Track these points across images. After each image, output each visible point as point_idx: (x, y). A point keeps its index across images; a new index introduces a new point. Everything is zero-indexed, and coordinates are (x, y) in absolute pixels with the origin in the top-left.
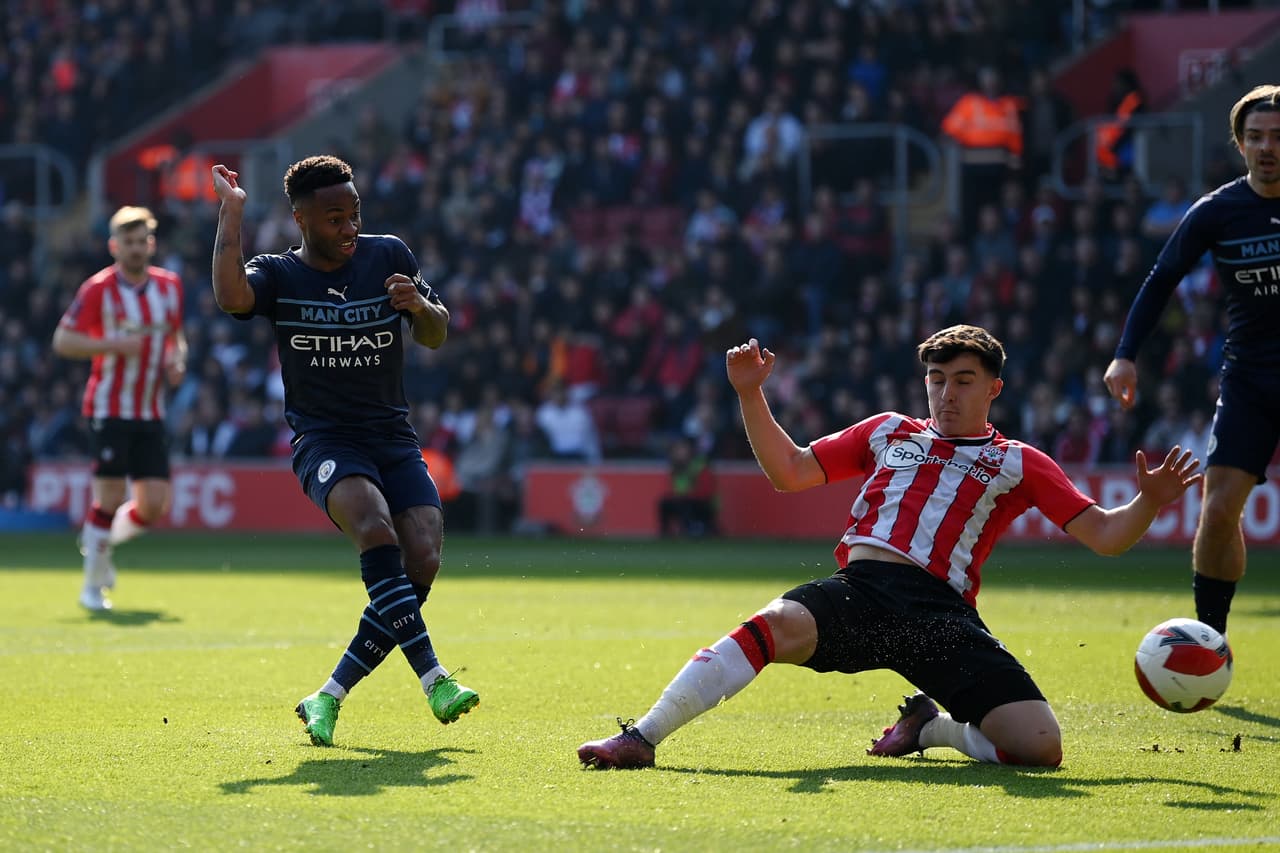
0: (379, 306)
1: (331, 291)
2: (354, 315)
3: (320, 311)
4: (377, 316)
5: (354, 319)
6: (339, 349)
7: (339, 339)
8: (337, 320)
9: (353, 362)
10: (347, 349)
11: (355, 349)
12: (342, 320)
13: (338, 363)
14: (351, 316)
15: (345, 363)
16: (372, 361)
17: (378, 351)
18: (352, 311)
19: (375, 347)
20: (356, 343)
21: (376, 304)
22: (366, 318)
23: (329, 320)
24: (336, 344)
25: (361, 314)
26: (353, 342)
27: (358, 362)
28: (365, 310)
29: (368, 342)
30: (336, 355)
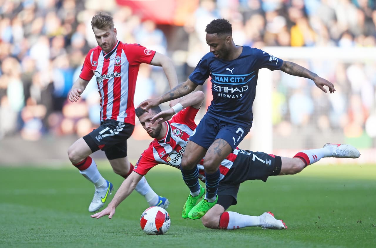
0: (244, 78)
1: (228, 69)
2: (234, 80)
3: (221, 78)
4: (243, 81)
5: (233, 81)
6: (227, 92)
7: (227, 88)
8: (227, 81)
9: (231, 96)
10: (230, 92)
11: (233, 92)
12: (229, 82)
13: (226, 96)
14: (233, 80)
15: (229, 96)
16: (239, 96)
17: (242, 93)
18: (233, 78)
19: (240, 91)
20: (233, 90)
21: (243, 77)
22: (238, 81)
23: (225, 81)
24: (226, 89)
25: (237, 80)
26: (232, 90)
27: (233, 97)
28: (239, 79)
29: (238, 90)
30: (226, 94)
